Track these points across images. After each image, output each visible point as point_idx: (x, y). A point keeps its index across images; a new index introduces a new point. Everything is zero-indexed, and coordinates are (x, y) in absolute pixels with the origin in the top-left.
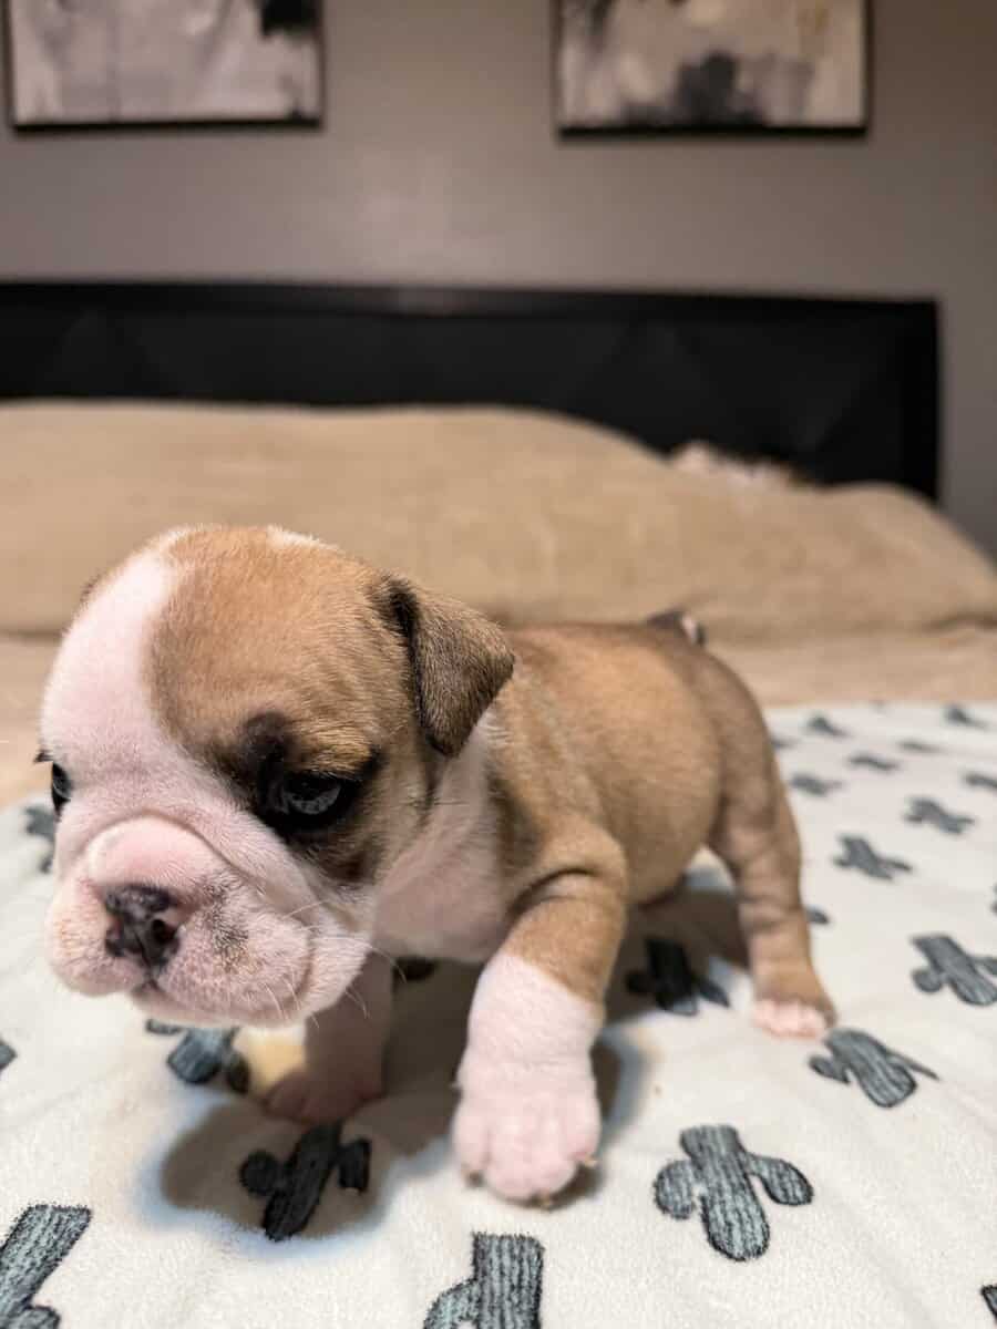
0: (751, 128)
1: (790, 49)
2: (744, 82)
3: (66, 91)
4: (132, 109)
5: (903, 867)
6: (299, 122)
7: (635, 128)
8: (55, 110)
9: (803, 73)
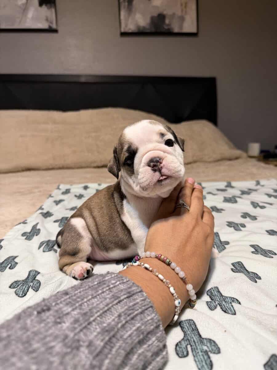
1: (179, 13)
2: (167, 21)
5: (222, 210)
6: (51, 30)
7: (140, 33)
9: (182, 19)
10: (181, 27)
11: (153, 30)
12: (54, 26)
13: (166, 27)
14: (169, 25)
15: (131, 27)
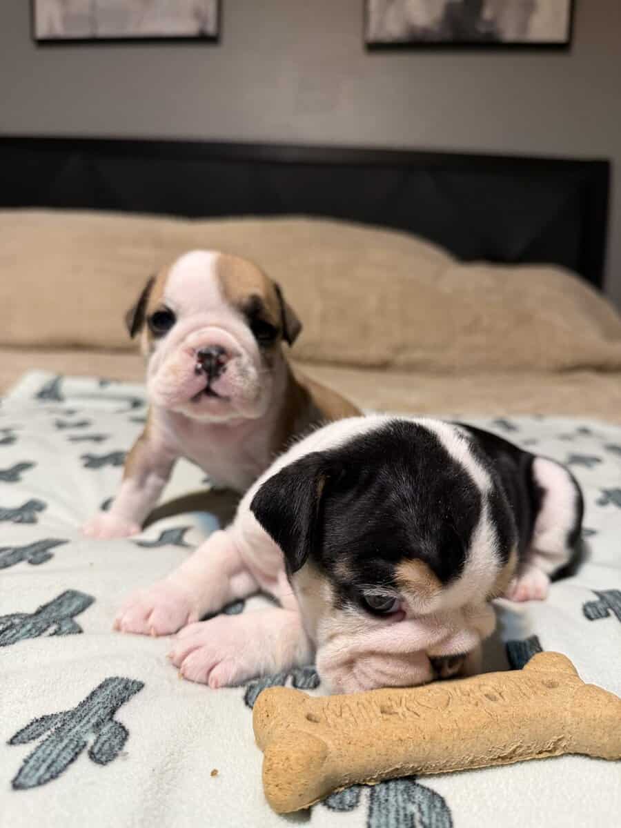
0: (492, 44)
3: (66, 19)
4: (104, 31)
8: (60, 31)
10: (524, 26)
11: (448, 35)
12: (211, 29)
13: (482, 29)
14: (492, 23)
15: (393, 29)
